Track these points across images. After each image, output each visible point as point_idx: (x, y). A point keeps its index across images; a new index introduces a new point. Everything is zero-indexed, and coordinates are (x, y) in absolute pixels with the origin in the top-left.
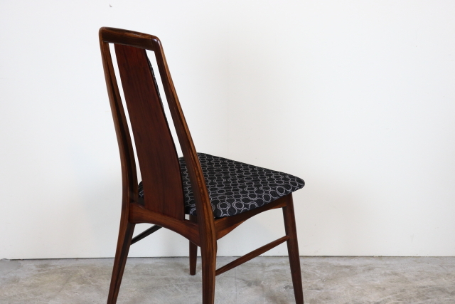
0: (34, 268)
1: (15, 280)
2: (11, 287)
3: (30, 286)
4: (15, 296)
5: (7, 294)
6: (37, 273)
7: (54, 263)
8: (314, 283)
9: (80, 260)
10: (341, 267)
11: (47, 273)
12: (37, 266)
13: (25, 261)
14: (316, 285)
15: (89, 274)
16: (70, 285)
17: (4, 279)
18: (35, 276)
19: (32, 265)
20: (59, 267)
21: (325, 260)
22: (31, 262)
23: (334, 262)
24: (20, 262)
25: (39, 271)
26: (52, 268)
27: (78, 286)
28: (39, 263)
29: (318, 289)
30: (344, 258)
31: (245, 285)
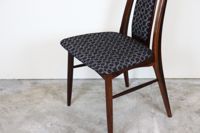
0: (29, 84)
1: (19, 92)
2: (17, 96)
3: (27, 96)
4: (19, 102)
5: (15, 100)
6: (31, 88)
7: (39, 82)
8: (180, 96)
9: (53, 80)
10: (195, 85)
11: (36, 88)
12: (31, 84)
13: (25, 81)
14: (181, 97)
15: (58, 89)
16: (48, 96)
17: (14, 91)
18: (29, 89)
19: (28, 83)
20: (42, 84)
21: (185, 81)
22: (28, 81)
23: (191, 82)
24: (22, 81)
25: (32, 86)
26: (38, 85)
27: (52, 97)
28: (32, 82)
29: (182, 100)
30: (196, 80)
31: (141, 97)
